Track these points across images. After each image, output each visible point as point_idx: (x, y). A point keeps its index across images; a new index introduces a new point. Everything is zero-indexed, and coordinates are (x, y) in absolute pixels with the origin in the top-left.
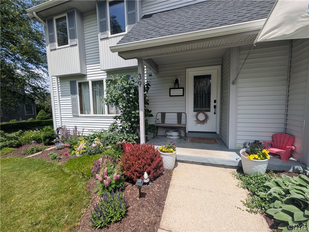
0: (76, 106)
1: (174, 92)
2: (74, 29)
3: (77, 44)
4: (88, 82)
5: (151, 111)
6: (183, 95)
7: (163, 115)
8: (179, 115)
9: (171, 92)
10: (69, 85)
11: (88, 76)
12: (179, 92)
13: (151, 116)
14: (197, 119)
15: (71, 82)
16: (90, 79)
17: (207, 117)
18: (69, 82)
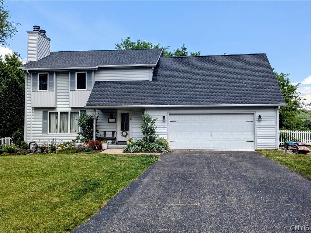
0: (46, 127)
1: (111, 121)
2: (53, 82)
3: (54, 91)
4: (57, 112)
5: (98, 130)
6: (115, 123)
7: (105, 133)
8: (113, 133)
9: (109, 121)
10: (42, 113)
11: (57, 108)
12: (113, 121)
13: (98, 132)
14: (122, 135)
15: (43, 111)
16: (59, 110)
17: (127, 134)
18: (42, 111)
